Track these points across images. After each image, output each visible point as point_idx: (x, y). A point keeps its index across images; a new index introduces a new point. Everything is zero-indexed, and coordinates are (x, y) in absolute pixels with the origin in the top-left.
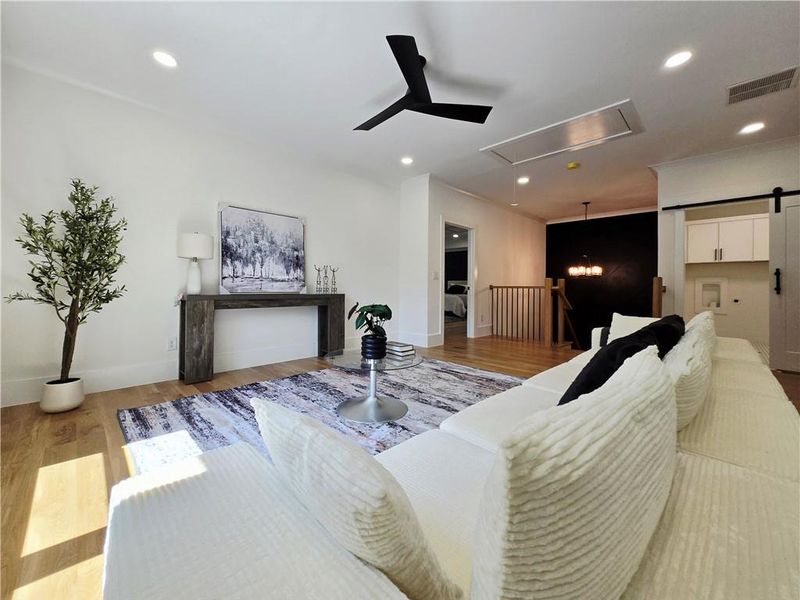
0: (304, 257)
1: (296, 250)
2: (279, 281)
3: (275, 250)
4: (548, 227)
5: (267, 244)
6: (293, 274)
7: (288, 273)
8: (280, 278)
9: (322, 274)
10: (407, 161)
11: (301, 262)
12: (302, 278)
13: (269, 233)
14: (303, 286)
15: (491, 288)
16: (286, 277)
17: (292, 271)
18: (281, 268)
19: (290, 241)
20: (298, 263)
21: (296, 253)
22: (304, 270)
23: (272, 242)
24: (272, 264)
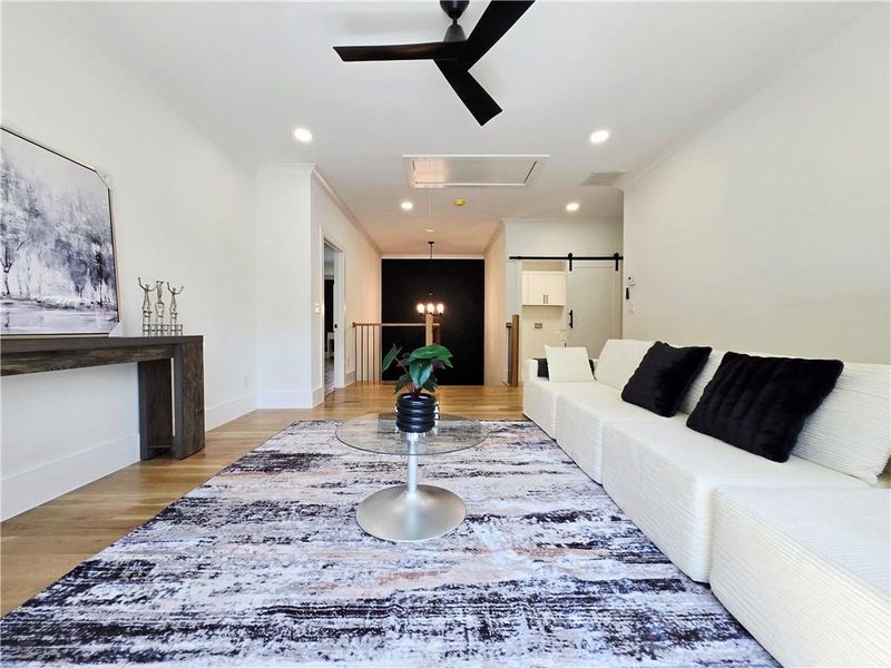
0: (113, 259)
1: (96, 241)
2: (56, 307)
3: (41, 233)
4: (384, 261)
5: (20, 214)
6: (94, 293)
7: (78, 290)
8: (60, 299)
9: (153, 295)
10: (303, 135)
11: (108, 269)
12: (113, 303)
13: (23, 185)
14: (116, 320)
15: (354, 325)
16: (75, 300)
17: (88, 287)
18: (61, 276)
19: (81, 219)
20: (102, 271)
21: (95, 248)
22: (115, 286)
23: (34, 213)
24: (36, 266)
